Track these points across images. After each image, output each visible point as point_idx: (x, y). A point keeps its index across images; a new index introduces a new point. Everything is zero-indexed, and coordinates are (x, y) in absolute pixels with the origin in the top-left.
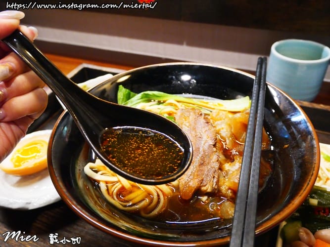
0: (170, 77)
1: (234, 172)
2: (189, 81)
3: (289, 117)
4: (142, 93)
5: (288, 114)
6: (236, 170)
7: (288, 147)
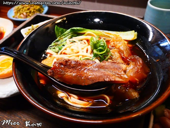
0: (87, 19)
1: (130, 70)
2: (99, 22)
3: (159, 42)
4: (70, 29)
5: (159, 41)
6: (131, 69)
7: (159, 60)
